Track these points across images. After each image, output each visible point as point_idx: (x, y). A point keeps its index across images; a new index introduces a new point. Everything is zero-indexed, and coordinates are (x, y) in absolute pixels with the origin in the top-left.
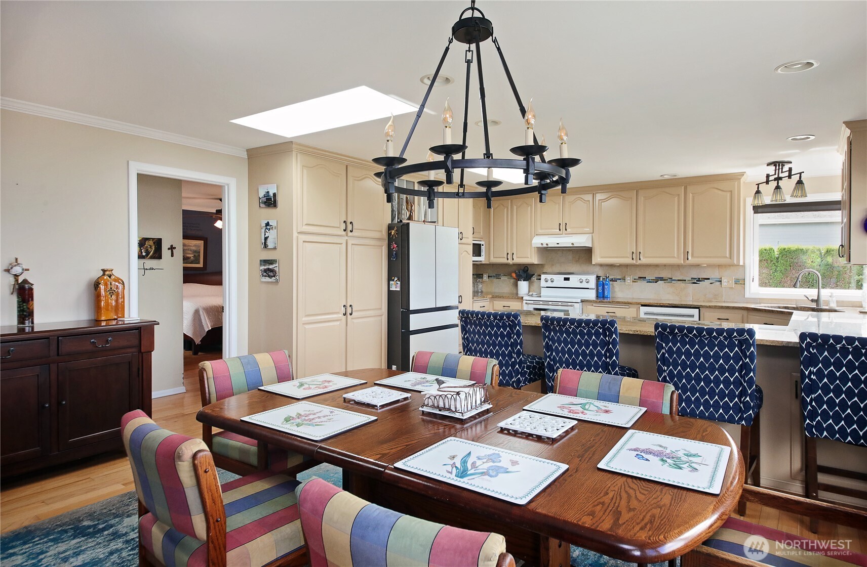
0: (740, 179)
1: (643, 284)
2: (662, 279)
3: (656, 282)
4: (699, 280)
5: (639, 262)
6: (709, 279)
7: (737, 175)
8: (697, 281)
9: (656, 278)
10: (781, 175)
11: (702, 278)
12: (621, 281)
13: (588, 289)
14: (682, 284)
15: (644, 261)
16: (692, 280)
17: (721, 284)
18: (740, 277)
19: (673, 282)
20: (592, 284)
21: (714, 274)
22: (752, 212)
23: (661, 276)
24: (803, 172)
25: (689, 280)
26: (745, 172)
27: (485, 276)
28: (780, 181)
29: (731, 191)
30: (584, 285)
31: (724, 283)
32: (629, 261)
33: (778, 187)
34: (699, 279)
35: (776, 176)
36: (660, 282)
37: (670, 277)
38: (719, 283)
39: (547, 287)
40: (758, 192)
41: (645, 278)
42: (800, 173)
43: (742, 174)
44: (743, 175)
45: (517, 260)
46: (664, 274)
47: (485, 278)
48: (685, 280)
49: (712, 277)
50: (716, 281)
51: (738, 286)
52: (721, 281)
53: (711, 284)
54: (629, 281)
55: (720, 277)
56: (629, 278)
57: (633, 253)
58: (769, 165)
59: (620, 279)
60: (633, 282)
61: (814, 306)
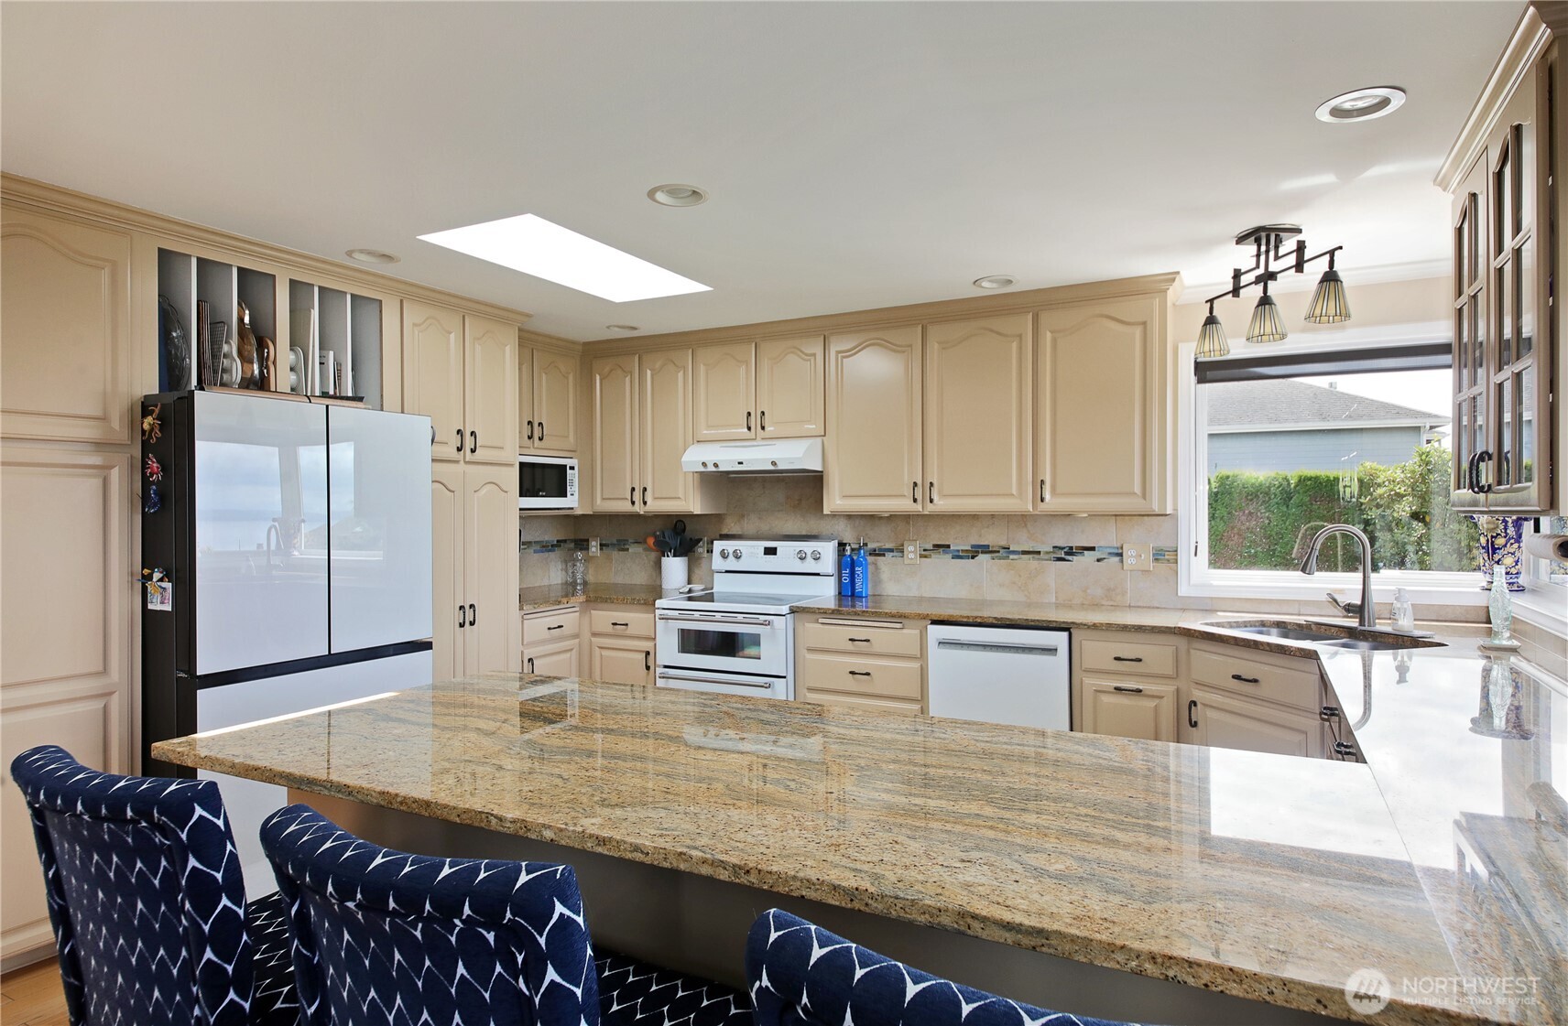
0: (1165, 291)
1: (942, 561)
2: (986, 549)
3: (973, 557)
4: (1071, 552)
5: (930, 508)
6: (1093, 549)
7: (1161, 281)
8: (1066, 553)
9: (973, 546)
10: (1274, 267)
11: (1077, 548)
12: (895, 554)
13: (818, 574)
14: (1031, 562)
15: (941, 504)
16: (1053, 552)
17: (1122, 561)
18: (1164, 543)
19: (1011, 557)
20: (828, 561)
21: (1104, 537)
22: (1193, 379)
23: (986, 543)
24: (1341, 248)
25: (1047, 553)
26: (1178, 273)
27: (594, 543)
28: (1270, 284)
29: (1144, 324)
30: (809, 566)
31: (1129, 560)
32: (905, 505)
33: (1265, 301)
34: (1071, 548)
35: (1261, 271)
36: (981, 557)
37: (1003, 543)
38: (1117, 559)
39: (727, 572)
40: (1211, 320)
41: (948, 546)
42: (1332, 253)
43: (1172, 277)
44: (1174, 280)
45: (655, 506)
46: (991, 537)
47: (594, 549)
48: (1039, 553)
49: (1102, 543)
50: (1110, 554)
51: (1162, 567)
52: (1121, 555)
53: (1098, 560)
54: (911, 556)
55: (1119, 545)
56: (911, 548)
57: (915, 484)
58: (1241, 240)
59: (891, 550)
60: (921, 556)
61: (1353, 623)
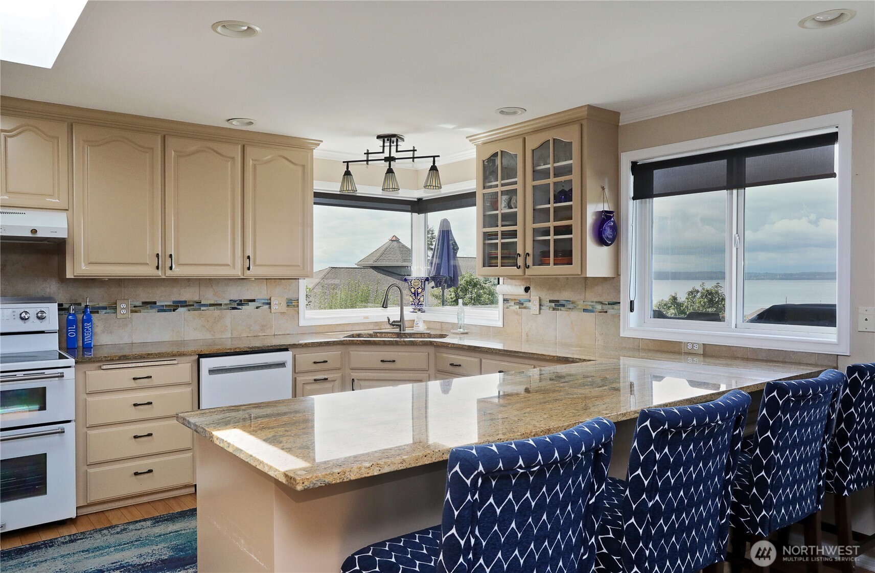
0: (312, 150)
1: (151, 315)
2: (184, 304)
3: (174, 310)
4: (241, 303)
5: (169, 273)
6: (253, 301)
7: (312, 144)
8: (238, 304)
9: (174, 302)
10: (394, 154)
11: (245, 300)
12: (108, 311)
13: (43, 332)
14: (216, 312)
15: (178, 271)
16: (230, 304)
17: (270, 308)
18: (292, 296)
19: (202, 308)
20: (53, 321)
21: (257, 292)
23: (184, 299)
24: (439, 156)
25: (226, 304)
26: (322, 141)
28: (392, 163)
29: (303, 166)
30: (29, 325)
31: (273, 307)
32: (149, 271)
33: (390, 171)
34: (241, 301)
35: (387, 154)
36: (181, 310)
37: (196, 299)
38: (267, 306)
40: (348, 173)
41: (155, 303)
42: (434, 157)
43: (317, 143)
44: (319, 144)
46: (188, 295)
48: (221, 305)
49: (259, 297)
50: (263, 303)
51: (291, 310)
52: (269, 304)
53: (257, 308)
54: (124, 311)
55: (269, 298)
56: (124, 306)
57: (158, 255)
58: (379, 137)
59: (105, 308)
60: (132, 311)
61: (397, 330)
